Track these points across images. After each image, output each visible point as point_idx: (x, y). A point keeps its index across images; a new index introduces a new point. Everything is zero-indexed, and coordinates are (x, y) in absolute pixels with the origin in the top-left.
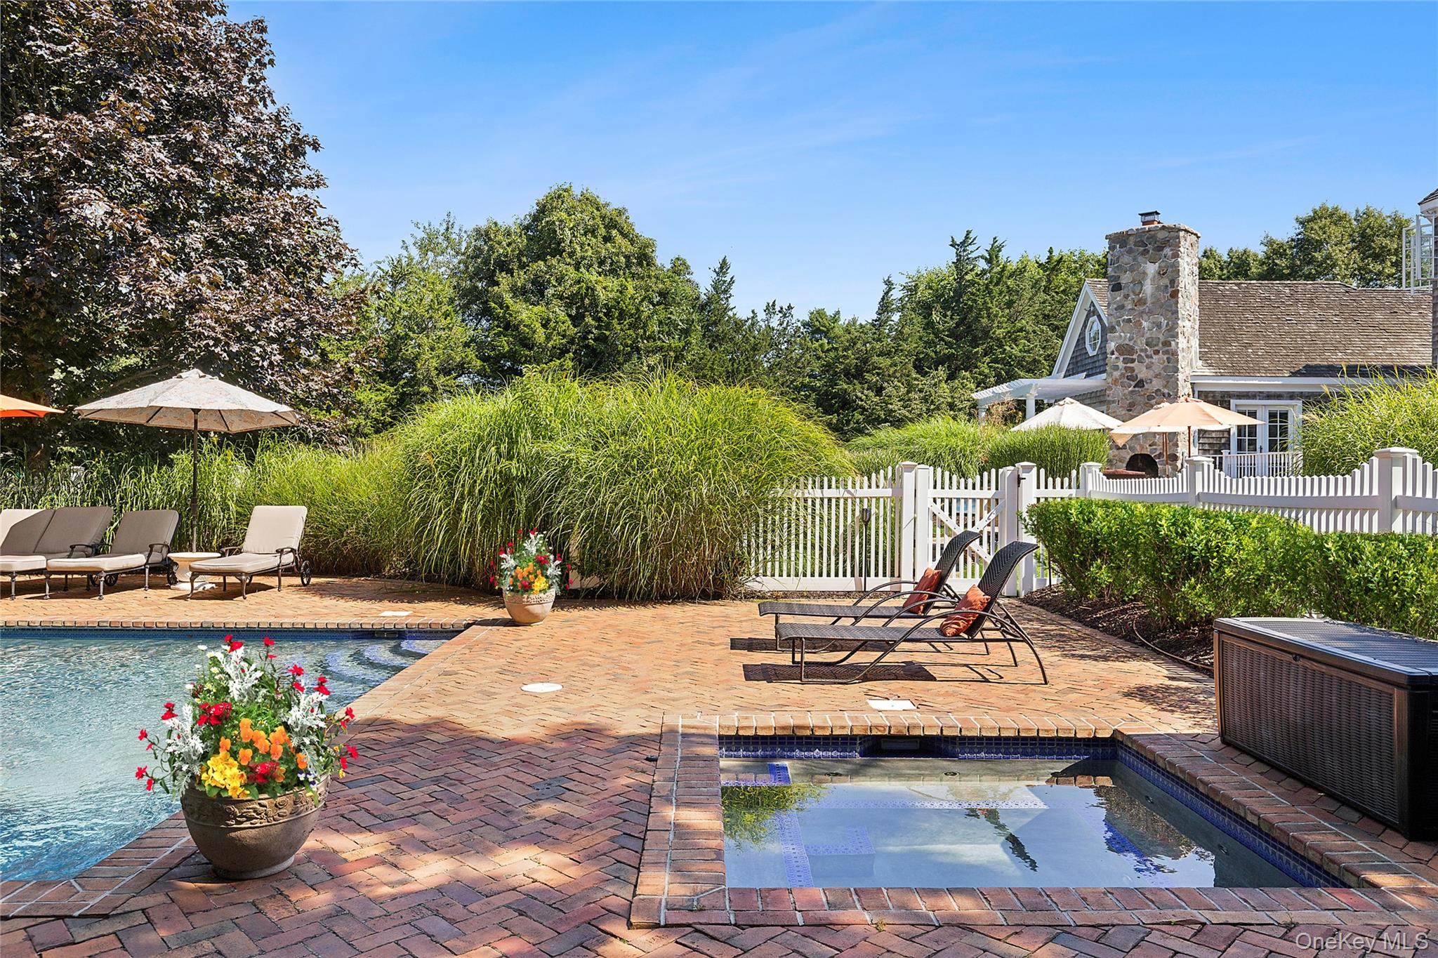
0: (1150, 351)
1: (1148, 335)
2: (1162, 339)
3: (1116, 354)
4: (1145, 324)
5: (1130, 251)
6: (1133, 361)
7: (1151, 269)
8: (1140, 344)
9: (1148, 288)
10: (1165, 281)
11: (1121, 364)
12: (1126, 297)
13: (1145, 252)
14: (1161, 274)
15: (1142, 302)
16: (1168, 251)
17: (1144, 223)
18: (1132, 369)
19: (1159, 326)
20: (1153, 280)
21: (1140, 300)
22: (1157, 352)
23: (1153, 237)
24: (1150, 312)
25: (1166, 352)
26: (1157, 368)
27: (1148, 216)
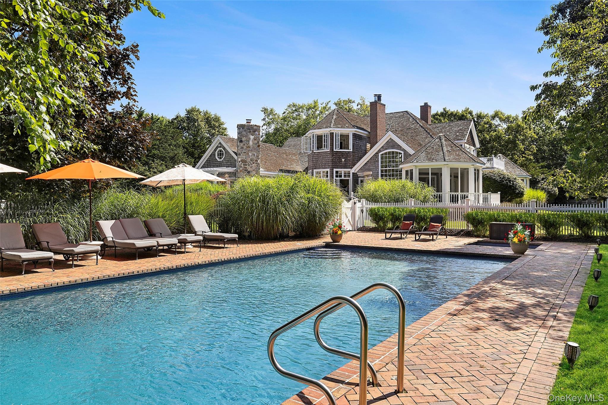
0: (252, 163)
1: (251, 158)
2: (255, 159)
3: (241, 163)
4: (250, 154)
5: (245, 131)
6: (246, 165)
7: (252, 137)
8: (249, 160)
9: (251, 143)
10: (256, 142)
11: (242, 166)
12: (244, 145)
13: (250, 132)
14: (255, 139)
15: (249, 147)
16: (257, 133)
17: (247, 123)
18: (246, 168)
19: (254, 155)
20: (252, 141)
21: (248, 146)
22: (254, 163)
23: (252, 128)
24: (252, 151)
25: (256, 163)
26: (254, 168)
27: (249, 121)
